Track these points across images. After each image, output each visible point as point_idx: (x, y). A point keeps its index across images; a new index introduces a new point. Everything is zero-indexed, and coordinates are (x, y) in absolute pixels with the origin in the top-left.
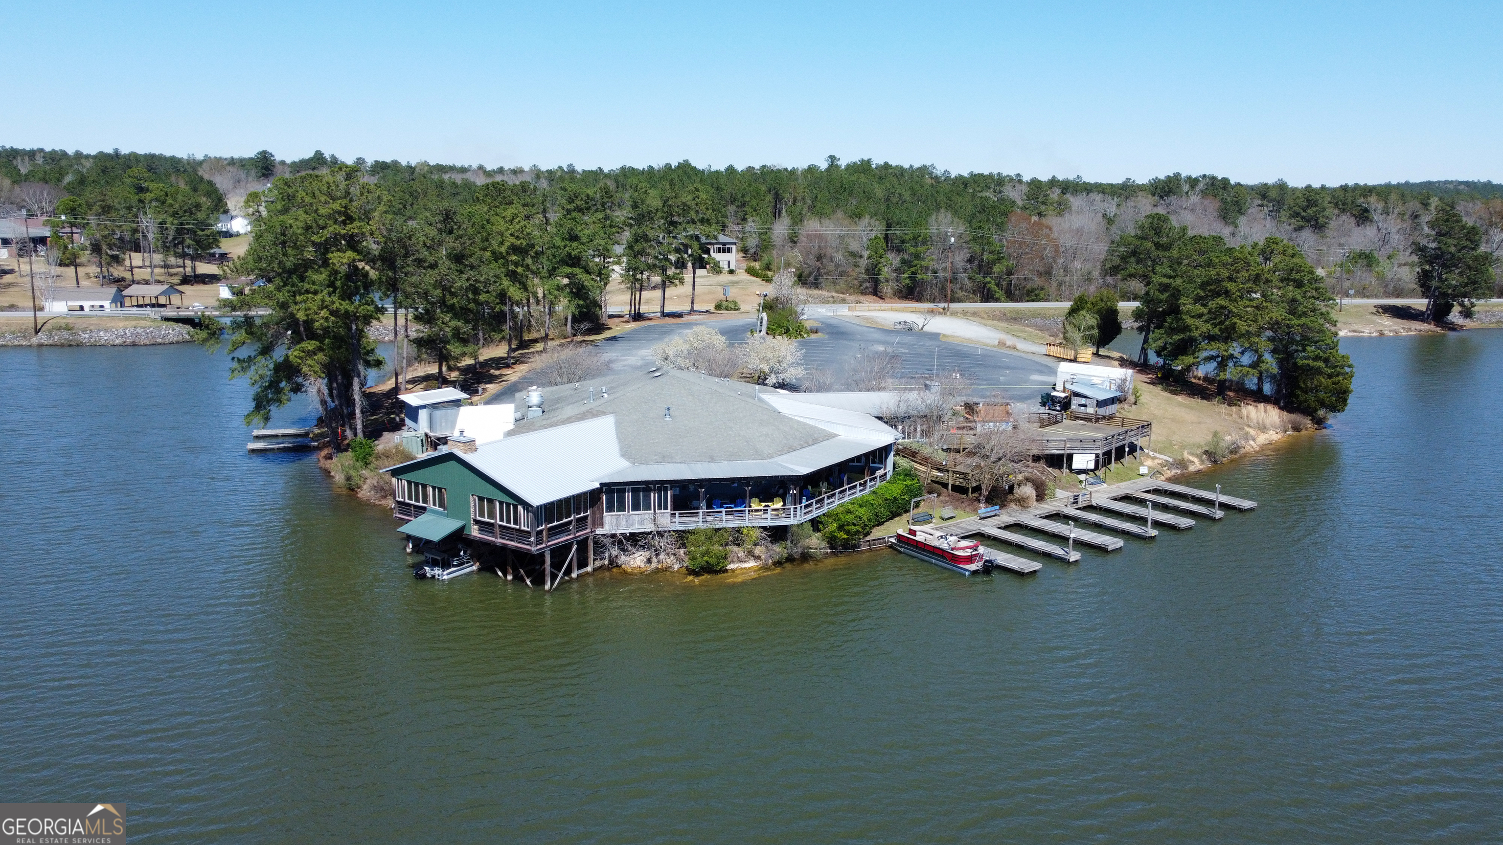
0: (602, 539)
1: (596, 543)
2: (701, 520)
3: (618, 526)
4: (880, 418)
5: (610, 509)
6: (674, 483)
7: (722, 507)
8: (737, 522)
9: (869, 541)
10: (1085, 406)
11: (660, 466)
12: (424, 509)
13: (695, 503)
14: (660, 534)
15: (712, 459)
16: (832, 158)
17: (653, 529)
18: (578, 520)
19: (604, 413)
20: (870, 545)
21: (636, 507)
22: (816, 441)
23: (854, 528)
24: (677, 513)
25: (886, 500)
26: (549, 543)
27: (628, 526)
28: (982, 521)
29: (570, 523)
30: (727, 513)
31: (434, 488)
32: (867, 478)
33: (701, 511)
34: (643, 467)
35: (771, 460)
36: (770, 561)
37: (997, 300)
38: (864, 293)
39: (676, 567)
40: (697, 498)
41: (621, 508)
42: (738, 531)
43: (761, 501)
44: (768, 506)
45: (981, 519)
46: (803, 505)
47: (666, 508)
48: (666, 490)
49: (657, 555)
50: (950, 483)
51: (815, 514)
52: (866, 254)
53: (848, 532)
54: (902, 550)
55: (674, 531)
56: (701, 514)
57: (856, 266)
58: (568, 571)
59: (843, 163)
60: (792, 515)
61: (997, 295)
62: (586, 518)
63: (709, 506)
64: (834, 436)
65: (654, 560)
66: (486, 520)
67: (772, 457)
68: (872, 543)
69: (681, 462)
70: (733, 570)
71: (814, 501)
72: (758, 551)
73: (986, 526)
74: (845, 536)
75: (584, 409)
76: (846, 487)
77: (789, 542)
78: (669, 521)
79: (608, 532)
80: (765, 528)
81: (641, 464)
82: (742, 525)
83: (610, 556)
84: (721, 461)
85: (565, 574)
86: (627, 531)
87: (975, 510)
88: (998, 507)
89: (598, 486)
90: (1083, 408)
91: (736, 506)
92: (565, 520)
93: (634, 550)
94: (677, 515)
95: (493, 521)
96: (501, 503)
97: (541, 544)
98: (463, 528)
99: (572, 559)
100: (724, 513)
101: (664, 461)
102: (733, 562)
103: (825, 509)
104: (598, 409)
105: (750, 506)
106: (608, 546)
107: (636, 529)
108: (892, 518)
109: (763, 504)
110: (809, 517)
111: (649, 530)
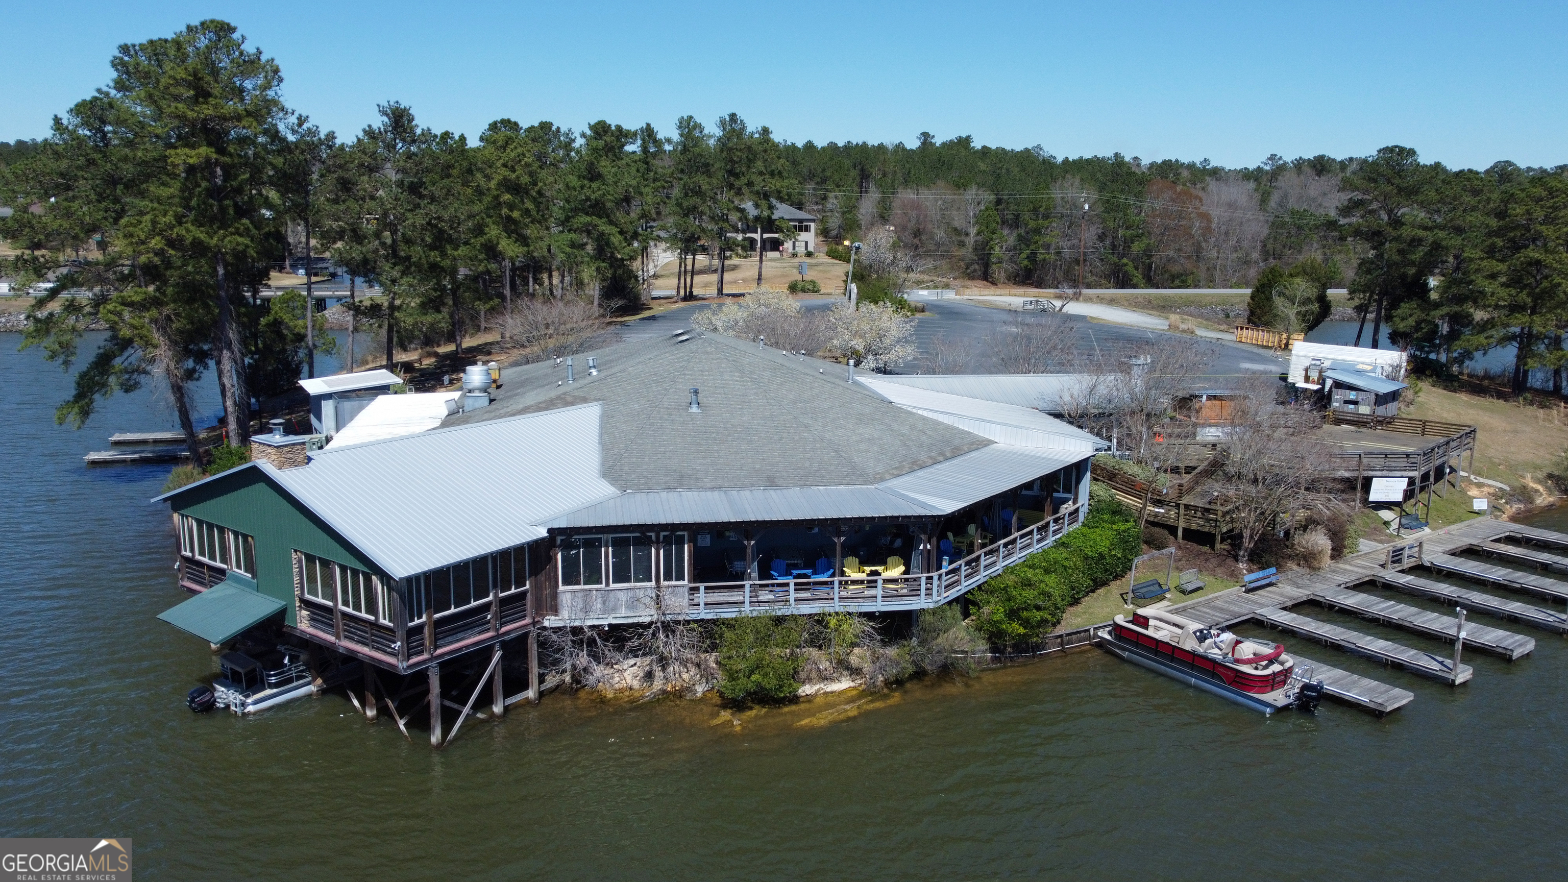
0: (554, 637)
1: (543, 644)
2: (747, 600)
3: (586, 610)
4: (1058, 416)
5: (570, 579)
6: (695, 530)
7: (788, 574)
8: (818, 604)
9: (1061, 636)
10: (1355, 403)
11: (673, 496)
12: (222, 572)
13: (738, 565)
14: (668, 628)
15: (772, 483)
16: (926, 135)
17: (655, 618)
18: (504, 602)
19: (585, 400)
20: (1062, 644)
21: (621, 575)
22: (957, 452)
23: (1038, 615)
24: (702, 586)
25: (1086, 558)
26: (439, 651)
27: (606, 611)
28: (1250, 595)
29: (487, 607)
30: (799, 587)
31: (236, 534)
32: (1050, 518)
33: (747, 583)
34: (641, 497)
35: (881, 486)
36: (881, 678)
37: (1135, 286)
38: (971, 277)
39: (700, 689)
40: (741, 553)
41: (594, 577)
42: (819, 622)
43: (863, 562)
44: (876, 573)
45: (1248, 591)
46: (943, 571)
47: (680, 577)
48: (680, 542)
49: (664, 669)
50: (1182, 525)
51: (964, 586)
52: (973, 231)
53: (1026, 623)
54: (1126, 654)
55: (696, 621)
56: (747, 589)
57: (962, 244)
58: (485, 700)
59: (938, 141)
60: (923, 592)
61: (1135, 281)
62: (522, 596)
63: (764, 574)
64: (987, 443)
65: (659, 674)
66: (320, 600)
67: (882, 480)
68: (1066, 639)
69: (712, 489)
70: (809, 698)
71: (961, 562)
72: (856, 657)
73: (1262, 606)
74: (1022, 630)
75: (553, 394)
76: (1017, 534)
77: (914, 641)
78: (685, 602)
79: (568, 624)
80: (870, 616)
81: (639, 490)
82: (827, 610)
83: (574, 667)
84: (787, 487)
85: (476, 707)
86: (606, 621)
87: (1234, 576)
88: (1273, 570)
89: (543, 533)
90: (1351, 406)
91: (815, 573)
92: (473, 604)
93: (618, 656)
94: (702, 589)
95: (330, 604)
96: (343, 569)
97: (421, 653)
98: (282, 614)
99: (491, 677)
100: (792, 587)
101: (681, 485)
102: (809, 680)
103: (981, 577)
104: (576, 394)
105: (843, 574)
106: (568, 647)
107: (621, 617)
108: (1093, 591)
109: (868, 569)
110: (953, 593)
111: (647, 620)
